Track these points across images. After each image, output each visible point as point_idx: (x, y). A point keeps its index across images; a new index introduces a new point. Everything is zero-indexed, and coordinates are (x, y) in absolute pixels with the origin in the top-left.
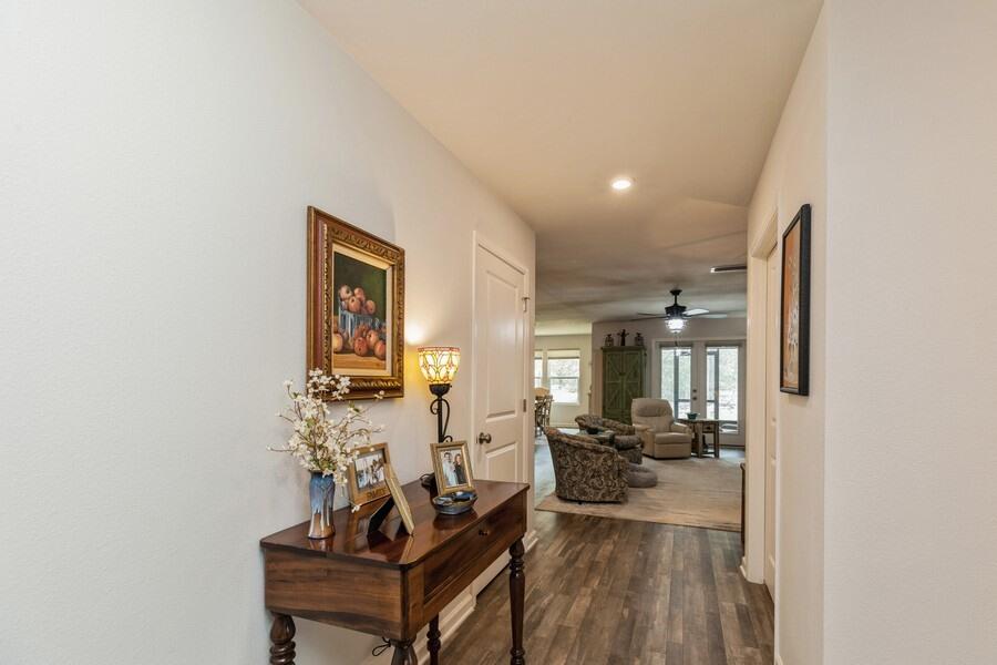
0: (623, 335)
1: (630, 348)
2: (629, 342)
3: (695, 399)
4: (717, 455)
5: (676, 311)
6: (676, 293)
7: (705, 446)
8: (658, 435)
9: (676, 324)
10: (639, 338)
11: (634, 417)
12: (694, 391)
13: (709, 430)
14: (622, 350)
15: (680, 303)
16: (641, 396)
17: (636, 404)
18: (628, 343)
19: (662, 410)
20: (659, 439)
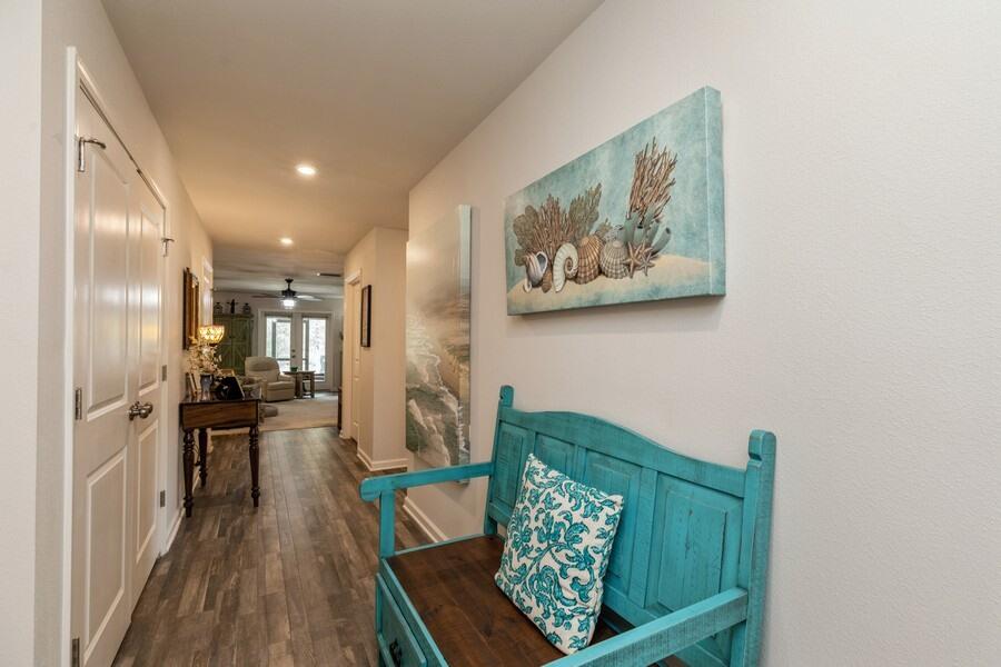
0: (233, 304)
1: (238, 316)
2: (238, 310)
3: (293, 357)
4: (313, 396)
5: (289, 293)
6: (289, 281)
7: (305, 391)
8: (270, 384)
9: (289, 303)
10: (247, 308)
11: (247, 371)
12: (293, 351)
13: (307, 378)
14: (232, 317)
15: (292, 288)
16: (250, 355)
17: (249, 362)
18: (236, 312)
19: (272, 365)
20: (273, 387)
